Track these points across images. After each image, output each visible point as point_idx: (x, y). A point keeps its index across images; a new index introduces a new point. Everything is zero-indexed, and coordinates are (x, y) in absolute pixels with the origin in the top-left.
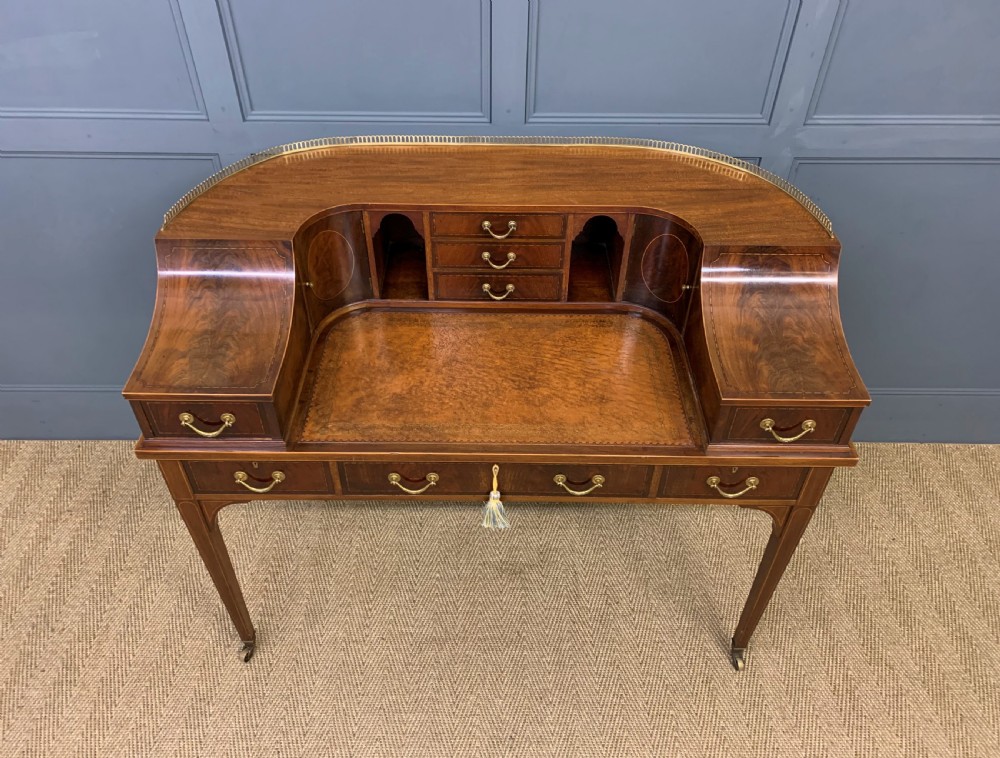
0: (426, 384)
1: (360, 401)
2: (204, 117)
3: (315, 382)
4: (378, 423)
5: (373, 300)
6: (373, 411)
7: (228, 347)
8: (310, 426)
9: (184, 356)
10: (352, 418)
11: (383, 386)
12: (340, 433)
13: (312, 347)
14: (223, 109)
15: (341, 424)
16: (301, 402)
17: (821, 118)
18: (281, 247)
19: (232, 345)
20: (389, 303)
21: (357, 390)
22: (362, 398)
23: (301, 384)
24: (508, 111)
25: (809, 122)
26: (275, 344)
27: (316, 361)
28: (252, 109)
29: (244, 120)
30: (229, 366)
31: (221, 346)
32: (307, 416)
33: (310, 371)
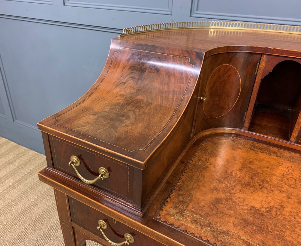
0: (287, 209)
1: (218, 201)
3: (183, 171)
4: (233, 231)
5: (242, 130)
6: (230, 216)
7: (128, 117)
8: (168, 207)
9: (95, 114)
10: (207, 215)
11: (242, 196)
12: (193, 226)
13: (189, 146)
15: (197, 217)
16: (168, 183)
18: (194, 57)
19: (131, 117)
20: (254, 135)
21: (217, 189)
22: (221, 199)
23: (173, 169)
26: (164, 125)
27: (189, 156)
28: (197, 10)
29: (191, 16)
30: (121, 129)
31: (123, 116)
32: (169, 197)
33: (182, 162)
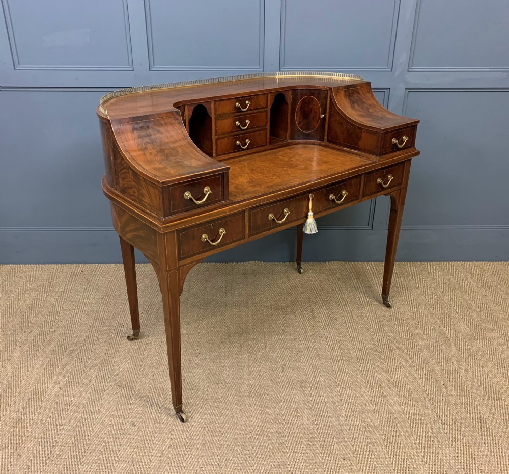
2: (131, 69)
14: (141, 64)
17: (415, 68)
24: (272, 65)
25: (410, 70)
28: (154, 65)
29: (150, 70)
